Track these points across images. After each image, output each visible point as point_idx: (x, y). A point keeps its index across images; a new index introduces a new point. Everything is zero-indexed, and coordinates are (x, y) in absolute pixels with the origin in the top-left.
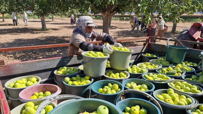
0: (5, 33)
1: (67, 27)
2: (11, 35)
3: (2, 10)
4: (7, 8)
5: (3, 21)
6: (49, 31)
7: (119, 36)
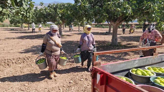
0: (34, 39)
1: (76, 33)
2: (39, 40)
3: (30, 21)
4: (33, 20)
5: (29, 29)
6: (65, 37)
7: (123, 41)
